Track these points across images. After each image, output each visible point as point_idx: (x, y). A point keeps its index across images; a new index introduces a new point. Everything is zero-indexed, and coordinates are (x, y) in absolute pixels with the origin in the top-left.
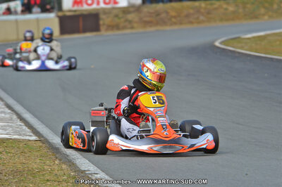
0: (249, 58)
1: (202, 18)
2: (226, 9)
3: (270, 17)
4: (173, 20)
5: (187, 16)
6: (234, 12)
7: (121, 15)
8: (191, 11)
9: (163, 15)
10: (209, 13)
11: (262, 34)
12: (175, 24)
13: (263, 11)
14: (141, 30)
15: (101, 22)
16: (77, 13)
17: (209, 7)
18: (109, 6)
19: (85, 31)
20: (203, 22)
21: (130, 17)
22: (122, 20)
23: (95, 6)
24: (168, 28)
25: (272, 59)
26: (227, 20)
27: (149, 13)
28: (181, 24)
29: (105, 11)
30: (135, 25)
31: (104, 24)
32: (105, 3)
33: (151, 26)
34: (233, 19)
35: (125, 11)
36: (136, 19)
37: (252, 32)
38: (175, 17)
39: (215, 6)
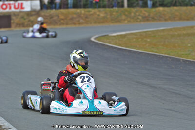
0: (114, 50)
1: (81, 20)
2: (99, 15)
3: (129, 22)
4: (62, 21)
5: (72, 19)
6: (104, 17)
7: (26, 17)
8: (75, 16)
9: (55, 18)
10: (86, 17)
11: (124, 33)
12: (63, 24)
13: (124, 17)
15: (12, 21)
17: (87, 13)
18: (18, 10)
20: (82, 23)
21: (32, 18)
22: (27, 20)
23: (8, 10)
24: (58, 27)
25: (130, 51)
26: (99, 23)
27: (46, 16)
28: (67, 24)
29: (15, 14)
31: (14, 23)
32: (15, 8)
34: (103, 22)
35: (29, 14)
37: (117, 32)
38: (63, 19)
39: (91, 13)
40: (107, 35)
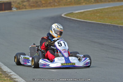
0: (77, 22)
1: (56, 4)
3: (86, 4)
4: (44, 5)
5: (50, 3)
6: (70, 2)
8: (52, 1)
9: (39, 3)
10: (59, 2)
11: (82, 11)
12: (44, 6)
13: (82, 1)
14: (30, 9)
15: (12, 6)
16: (2, 2)
19: (5, 10)
20: (56, 6)
21: (25, 4)
22: (21, 5)
24: (41, 8)
25: (87, 22)
27: (33, 2)
28: (47, 7)
29: (14, 1)
30: (27, 7)
33: (34, 8)
34: (69, 5)
35: (23, 1)
36: (27, 5)
37: (78, 10)
38: (44, 4)
40: (72, 13)
